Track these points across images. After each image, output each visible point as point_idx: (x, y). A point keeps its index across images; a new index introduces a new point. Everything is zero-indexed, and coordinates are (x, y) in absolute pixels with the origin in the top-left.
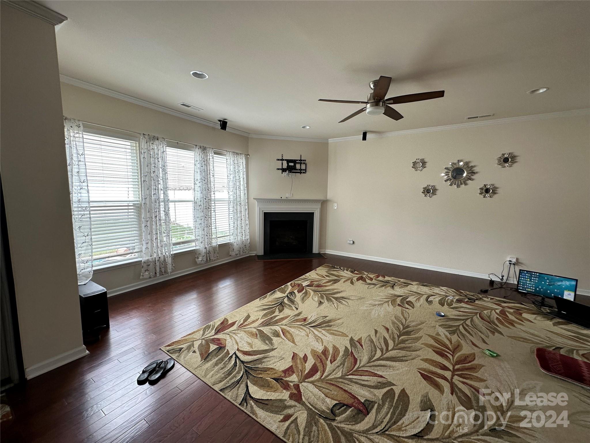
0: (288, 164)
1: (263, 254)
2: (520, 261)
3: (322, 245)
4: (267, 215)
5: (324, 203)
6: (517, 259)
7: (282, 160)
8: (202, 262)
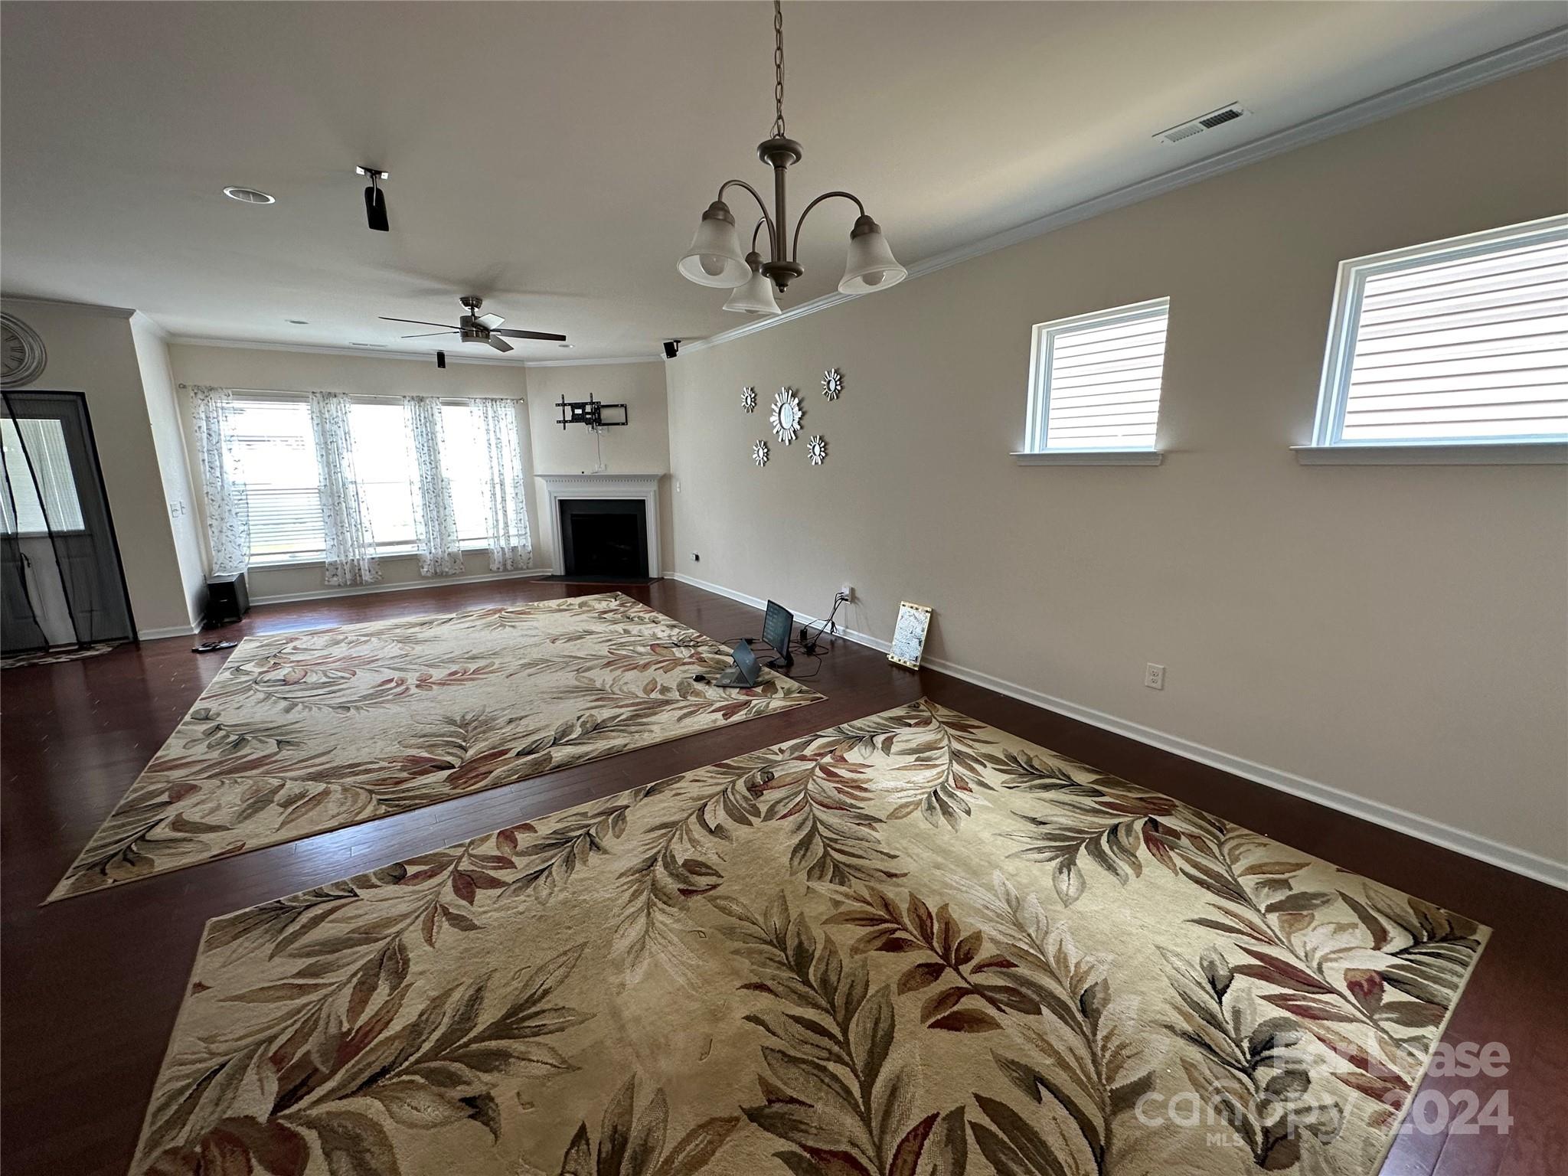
0: (573, 411)
1: (563, 574)
2: (858, 594)
3: (666, 562)
4: (564, 506)
5: (664, 481)
6: (852, 590)
7: (564, 405)
8: (429, 574)
